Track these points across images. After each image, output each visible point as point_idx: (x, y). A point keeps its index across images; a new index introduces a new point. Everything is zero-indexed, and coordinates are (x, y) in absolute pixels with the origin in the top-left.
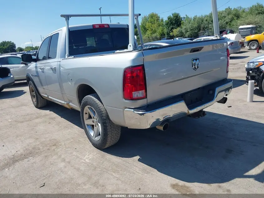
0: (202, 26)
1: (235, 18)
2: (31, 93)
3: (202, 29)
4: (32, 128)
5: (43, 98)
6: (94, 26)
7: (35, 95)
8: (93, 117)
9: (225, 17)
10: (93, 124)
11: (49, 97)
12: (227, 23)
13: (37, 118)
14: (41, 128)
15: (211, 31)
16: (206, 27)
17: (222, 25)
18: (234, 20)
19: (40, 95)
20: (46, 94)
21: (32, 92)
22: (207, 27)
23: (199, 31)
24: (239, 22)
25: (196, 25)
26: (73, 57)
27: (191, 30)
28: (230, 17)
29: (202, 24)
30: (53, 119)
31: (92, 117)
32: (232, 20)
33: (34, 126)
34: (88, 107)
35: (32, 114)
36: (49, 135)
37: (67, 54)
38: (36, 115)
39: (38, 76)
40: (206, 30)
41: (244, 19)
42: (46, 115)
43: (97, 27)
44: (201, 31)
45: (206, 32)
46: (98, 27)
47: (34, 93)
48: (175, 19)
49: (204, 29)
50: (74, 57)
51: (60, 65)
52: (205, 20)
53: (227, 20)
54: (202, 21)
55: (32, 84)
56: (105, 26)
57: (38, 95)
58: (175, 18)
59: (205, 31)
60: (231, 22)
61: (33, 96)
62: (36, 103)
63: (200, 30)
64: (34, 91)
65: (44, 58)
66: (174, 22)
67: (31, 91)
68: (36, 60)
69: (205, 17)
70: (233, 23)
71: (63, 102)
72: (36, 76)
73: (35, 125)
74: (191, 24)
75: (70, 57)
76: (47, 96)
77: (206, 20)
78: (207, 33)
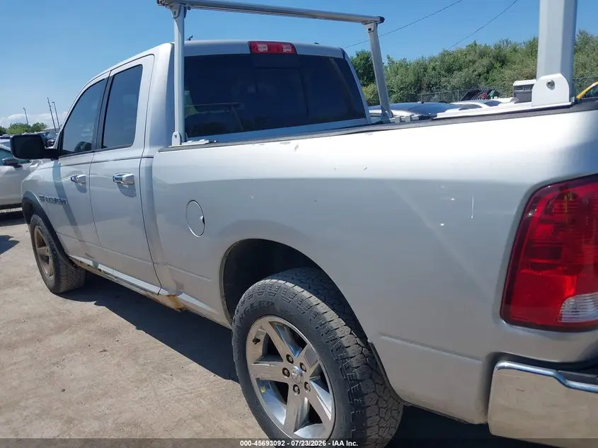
0: (426, 80)
1: (497, 65)
2: (37, 249)
3: (425, 86)
4: (47, 371)
5: (76, 267)
6: (253, 45)
7: (48, 254)
8: (288, 356)
9: (474, 62)
10: (284, 379)
11: (100, 267)
12: (480, 75)
13: (59, 329)
14: (78, 370)
15: (445, 91)
16: (432, 82)
17: (470, 80)
18: (496, 68)
19: (67, 257)
20: (88, 257)
21: (40, 246)
22: (436, 84)
23: (419, 93)
24: (507, 72)
25: (411, 78)
26: (203, 141)
27: (401, 89)
28: (485, 61)
29: (424, 75)
30: (112, 333)
31: (284, 358)
32: (490, 69)
33: (54, 364)
34: (271, 323)
35: (41, 316)
36: (110, 401)
37: (176, 133)
38: (56, 318)
39: (62, 201)
40: (435, 90)
41: (519, 67)
42: (87, 320)
43: (262, 49)
44: (423, 93)
45: (434, 95)
46: (266, 49)
47: (46, 250)
48: (364, 65)
49: (429, 87)
50: (211, 142)
51: (150, 170)
52: (431, 67)
53: (480, 70)
54: (425, 70)
55: (42, 224)
56: (285, 51)
57: (60, 256)
58: (363, 61)
59: (432, 92)
60: (488, 72)
61: (41, 259)
62: (52, 277)
63: (420, 89)
64: (46, 242)
65: (85, 148)
66: (362, 71)
67: (38, 243)
68: (56, 154)
69: (432, 60)
70: (494, 74)
71: (155, 289)
72: (56, 200)
73: (54, 360)
74: (399, 77)
75: (190, 143)
76: (91, 263)
77: (434, 69)
78: (436, 96)
